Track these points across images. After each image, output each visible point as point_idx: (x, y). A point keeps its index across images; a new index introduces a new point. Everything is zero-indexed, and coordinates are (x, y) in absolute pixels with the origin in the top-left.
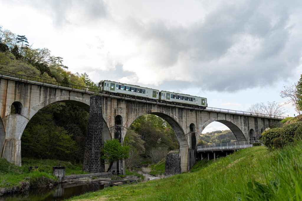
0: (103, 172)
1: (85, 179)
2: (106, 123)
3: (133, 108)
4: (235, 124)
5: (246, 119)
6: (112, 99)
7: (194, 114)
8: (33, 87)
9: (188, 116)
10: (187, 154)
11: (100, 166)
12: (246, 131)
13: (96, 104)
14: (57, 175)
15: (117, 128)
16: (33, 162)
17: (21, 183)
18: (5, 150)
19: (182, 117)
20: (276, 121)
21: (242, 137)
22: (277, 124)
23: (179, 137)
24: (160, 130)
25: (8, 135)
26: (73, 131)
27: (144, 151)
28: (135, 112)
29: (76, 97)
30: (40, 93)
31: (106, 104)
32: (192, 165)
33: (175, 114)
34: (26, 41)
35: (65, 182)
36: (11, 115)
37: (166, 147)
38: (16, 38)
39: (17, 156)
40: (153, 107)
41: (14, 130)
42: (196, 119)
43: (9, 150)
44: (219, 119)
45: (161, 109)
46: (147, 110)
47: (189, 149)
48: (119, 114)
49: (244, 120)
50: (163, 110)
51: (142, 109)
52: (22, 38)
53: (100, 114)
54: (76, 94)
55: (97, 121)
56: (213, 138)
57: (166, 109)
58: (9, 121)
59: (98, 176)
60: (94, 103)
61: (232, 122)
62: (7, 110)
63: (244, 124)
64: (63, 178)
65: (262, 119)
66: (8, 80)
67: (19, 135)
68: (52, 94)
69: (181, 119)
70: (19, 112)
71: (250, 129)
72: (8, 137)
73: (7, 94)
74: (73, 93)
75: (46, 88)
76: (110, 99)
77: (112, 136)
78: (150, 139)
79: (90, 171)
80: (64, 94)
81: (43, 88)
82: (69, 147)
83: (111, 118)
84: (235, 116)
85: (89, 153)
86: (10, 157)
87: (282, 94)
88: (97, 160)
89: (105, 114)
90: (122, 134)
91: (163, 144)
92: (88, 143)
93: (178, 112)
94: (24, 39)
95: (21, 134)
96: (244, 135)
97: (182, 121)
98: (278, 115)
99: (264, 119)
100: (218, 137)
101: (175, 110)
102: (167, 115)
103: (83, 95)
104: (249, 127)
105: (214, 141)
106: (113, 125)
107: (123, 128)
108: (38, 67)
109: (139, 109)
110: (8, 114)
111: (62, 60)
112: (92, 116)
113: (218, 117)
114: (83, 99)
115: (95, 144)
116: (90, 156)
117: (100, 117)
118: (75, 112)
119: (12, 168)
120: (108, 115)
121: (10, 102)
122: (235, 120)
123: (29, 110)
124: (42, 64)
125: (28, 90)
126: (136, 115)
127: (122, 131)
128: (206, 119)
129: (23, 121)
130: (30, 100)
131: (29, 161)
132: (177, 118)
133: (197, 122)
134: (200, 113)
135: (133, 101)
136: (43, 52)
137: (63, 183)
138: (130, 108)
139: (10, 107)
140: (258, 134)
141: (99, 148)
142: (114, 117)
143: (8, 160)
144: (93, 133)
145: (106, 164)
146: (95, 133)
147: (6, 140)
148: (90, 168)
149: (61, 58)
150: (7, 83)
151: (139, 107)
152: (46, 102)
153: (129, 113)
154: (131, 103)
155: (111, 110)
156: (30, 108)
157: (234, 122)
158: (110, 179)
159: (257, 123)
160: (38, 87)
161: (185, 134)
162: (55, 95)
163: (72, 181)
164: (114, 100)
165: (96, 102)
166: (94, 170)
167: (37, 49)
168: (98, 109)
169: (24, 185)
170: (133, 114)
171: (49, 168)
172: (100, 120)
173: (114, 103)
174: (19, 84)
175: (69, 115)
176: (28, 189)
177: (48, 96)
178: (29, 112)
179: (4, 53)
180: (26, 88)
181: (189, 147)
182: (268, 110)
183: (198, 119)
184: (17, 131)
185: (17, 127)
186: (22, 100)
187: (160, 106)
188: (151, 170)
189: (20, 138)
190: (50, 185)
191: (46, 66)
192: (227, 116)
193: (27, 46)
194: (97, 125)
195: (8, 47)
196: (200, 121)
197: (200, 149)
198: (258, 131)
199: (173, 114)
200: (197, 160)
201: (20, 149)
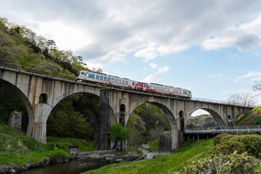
0: (109, 149)
1: (94, 156)
2: (113, 110)
3: (134, 98)
4: (216, 112)
5: (225, 108)
6: (117, 92)
7: (183, 103)
8: (56, 82)
9: (178, 105)
10: (177, 136)
11: (106, 144)
12: (225, 117)
13: (105, 96)
14: (72, 152)
15: (121, 114)
16: (56, 140)
17: (42, 159)
18: (34, 131)
19: (173, 105)
20: (249, 109)
21: (222, 122)
22: (250, 111)
23: (171, 122)
24: (158, 114)
25: (37, 119)
26: (88, 115)
27: (145, 130)
28: (136, 102)
29: (89, 90)
30: (62, 87)
31: (113, 95)
32: (181, 144)
33: (168, 103)
34: (54, 45)
35: (78, 158)
36: (39, 104)
37: (163, 128)
38: (47, 42)
39: (43, 135)
40: (150, 97)
41: (41, 116)
42: (184, 107)
43: (37, 131)
44: (203, 107)
45: (156, 99)
46: (145, 100)
47: (178, 131)
48: (123, 103)
49: (223, 108)
50: (158, 100)
51: (141, 99)
52: (52, 42)
53: (107, 103)
54: (89, 88)
55: (105, 110)
56: (201, 120)
57: (160, 99)
58: (37, 109)
59: (105, 153)
60: (103, 95)
61: (214, 110)
62: (36, 100)
63: (223, 112)
64: (76, 155)
65: (237, 108)
66: (37, 77)
67: (45, 119)
68: (71, 88)
69: (172, 107)
70: (45, 101)
71: (228, 115)
72: (37, 121)
73: (37, 87)
74: (87, 86)
75: (66, 83)
76: (116, 91)
77: (117, 120)
78: (150, 121)
79: (99, 149)
80: (80, 88)
81: (64, 83)
82: (84, 128)
83: (117, 106)
84: (216, 105)
85: (98, 134)
86: (38, 137)
87: (254, 88)
88: (105, 140)
89: (112, 103)
90: (125, 119)
91: (160, 125)
92: (98, 126)
93: (170, 101)
94: (53, 43)
95: (46, 119)
96: (223, 120)
97: (173, 109)
98: (251, 105)
99: (239, 107)
100: (205, 119)
101: (168, 100)
102: (161, 104)
103: (95, 89)
104: (227, 114)
105: (202, 122)
106: (119, 112)
107: (126, 115)
108: (63, 65)
109: (139, 99)
110: (37, 103)
111: (82, 58)
112: (102, 105)
113: (202, 106)
114: (95, 92)
115: (103, 128)
116: (99, 137)
117: (107, 106)
118: (90, 100)
119: (38, 145)
120: (114, 104)
121: (38, 94)
122: (216, 108)
123: (53, 100)
124: (66, 62)
125: (52, 84)
126: (137, 104)
127: (125, 117)
128: (192, 108)
129: (48, 109)
130: (54, 92)
131: (53, 139)
132: (169, 106)
133: (185, 109)
134: (187, 102)
135: (134, 93)
136: (67, 53)
137: (77, 158)
138: (132, 98)
139: (39, 98)
140: (234, 120)
141: (107, 130)
142: (119, 105)
143: (36, 139)
144: (102, 118)
145: (112, 143)
146: (103, 118)
147: (35, 123)
148: (99, 146)
149: (81, 57)
150: (36, 79)
151: (139, 97)
152: (66, 94)
153: (131, 102)
154: (133, 95)
155: (117, 100)
156: (53, 98)
157: (215, 110)
158: (114, 155)
159: (234, 111)
160: (60, 82)
161: (176, 119)
162: (73, 88)
163: (84, 157)
164: (119, 92)
165: (105, 94)
166: (102, 148)
167: (62, 50)
168: (105, 100)
169: (45, 161)
170: (134, 103)
171: (68, 145)
172: (107, 108)
173: (119, 94)
174: (46, 80)
175: (85, 102)
176: (48, 164)
177: (68, 89)
178: (53, 102)
179: (37, 55)
180: (51, 83)
181: (179, 129)
182: (243, 100)
183: (186, 107)
184: (43, 116)
185: (43, 113)
186: (48, 92)
187: (155, 97)
188: (149, 147)
189: (45, 122)
190: (66, 161)
191: (69, 64)
192: (209, 105)
193: (55, 48)
194: (105, 112)
195: (40, 49)
196: (188, 109)
197: (187, 131)
198: (234, 117)
199: (166, 103)
200: (185, 140)
201: (46, 130)
